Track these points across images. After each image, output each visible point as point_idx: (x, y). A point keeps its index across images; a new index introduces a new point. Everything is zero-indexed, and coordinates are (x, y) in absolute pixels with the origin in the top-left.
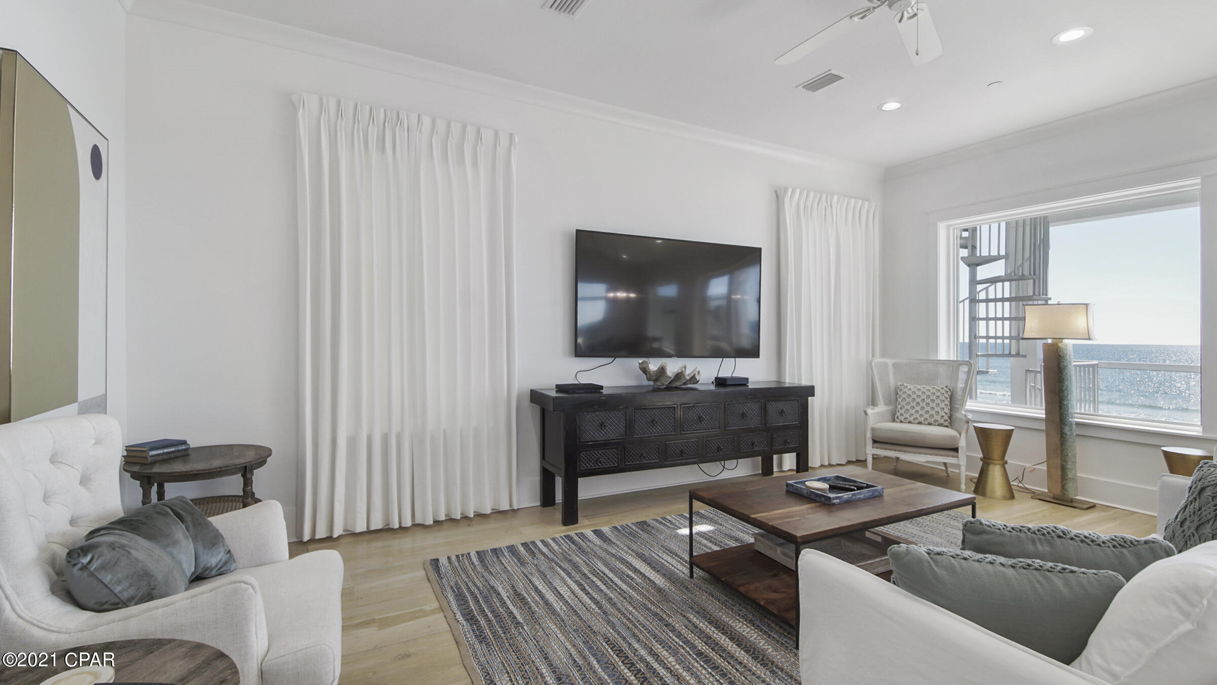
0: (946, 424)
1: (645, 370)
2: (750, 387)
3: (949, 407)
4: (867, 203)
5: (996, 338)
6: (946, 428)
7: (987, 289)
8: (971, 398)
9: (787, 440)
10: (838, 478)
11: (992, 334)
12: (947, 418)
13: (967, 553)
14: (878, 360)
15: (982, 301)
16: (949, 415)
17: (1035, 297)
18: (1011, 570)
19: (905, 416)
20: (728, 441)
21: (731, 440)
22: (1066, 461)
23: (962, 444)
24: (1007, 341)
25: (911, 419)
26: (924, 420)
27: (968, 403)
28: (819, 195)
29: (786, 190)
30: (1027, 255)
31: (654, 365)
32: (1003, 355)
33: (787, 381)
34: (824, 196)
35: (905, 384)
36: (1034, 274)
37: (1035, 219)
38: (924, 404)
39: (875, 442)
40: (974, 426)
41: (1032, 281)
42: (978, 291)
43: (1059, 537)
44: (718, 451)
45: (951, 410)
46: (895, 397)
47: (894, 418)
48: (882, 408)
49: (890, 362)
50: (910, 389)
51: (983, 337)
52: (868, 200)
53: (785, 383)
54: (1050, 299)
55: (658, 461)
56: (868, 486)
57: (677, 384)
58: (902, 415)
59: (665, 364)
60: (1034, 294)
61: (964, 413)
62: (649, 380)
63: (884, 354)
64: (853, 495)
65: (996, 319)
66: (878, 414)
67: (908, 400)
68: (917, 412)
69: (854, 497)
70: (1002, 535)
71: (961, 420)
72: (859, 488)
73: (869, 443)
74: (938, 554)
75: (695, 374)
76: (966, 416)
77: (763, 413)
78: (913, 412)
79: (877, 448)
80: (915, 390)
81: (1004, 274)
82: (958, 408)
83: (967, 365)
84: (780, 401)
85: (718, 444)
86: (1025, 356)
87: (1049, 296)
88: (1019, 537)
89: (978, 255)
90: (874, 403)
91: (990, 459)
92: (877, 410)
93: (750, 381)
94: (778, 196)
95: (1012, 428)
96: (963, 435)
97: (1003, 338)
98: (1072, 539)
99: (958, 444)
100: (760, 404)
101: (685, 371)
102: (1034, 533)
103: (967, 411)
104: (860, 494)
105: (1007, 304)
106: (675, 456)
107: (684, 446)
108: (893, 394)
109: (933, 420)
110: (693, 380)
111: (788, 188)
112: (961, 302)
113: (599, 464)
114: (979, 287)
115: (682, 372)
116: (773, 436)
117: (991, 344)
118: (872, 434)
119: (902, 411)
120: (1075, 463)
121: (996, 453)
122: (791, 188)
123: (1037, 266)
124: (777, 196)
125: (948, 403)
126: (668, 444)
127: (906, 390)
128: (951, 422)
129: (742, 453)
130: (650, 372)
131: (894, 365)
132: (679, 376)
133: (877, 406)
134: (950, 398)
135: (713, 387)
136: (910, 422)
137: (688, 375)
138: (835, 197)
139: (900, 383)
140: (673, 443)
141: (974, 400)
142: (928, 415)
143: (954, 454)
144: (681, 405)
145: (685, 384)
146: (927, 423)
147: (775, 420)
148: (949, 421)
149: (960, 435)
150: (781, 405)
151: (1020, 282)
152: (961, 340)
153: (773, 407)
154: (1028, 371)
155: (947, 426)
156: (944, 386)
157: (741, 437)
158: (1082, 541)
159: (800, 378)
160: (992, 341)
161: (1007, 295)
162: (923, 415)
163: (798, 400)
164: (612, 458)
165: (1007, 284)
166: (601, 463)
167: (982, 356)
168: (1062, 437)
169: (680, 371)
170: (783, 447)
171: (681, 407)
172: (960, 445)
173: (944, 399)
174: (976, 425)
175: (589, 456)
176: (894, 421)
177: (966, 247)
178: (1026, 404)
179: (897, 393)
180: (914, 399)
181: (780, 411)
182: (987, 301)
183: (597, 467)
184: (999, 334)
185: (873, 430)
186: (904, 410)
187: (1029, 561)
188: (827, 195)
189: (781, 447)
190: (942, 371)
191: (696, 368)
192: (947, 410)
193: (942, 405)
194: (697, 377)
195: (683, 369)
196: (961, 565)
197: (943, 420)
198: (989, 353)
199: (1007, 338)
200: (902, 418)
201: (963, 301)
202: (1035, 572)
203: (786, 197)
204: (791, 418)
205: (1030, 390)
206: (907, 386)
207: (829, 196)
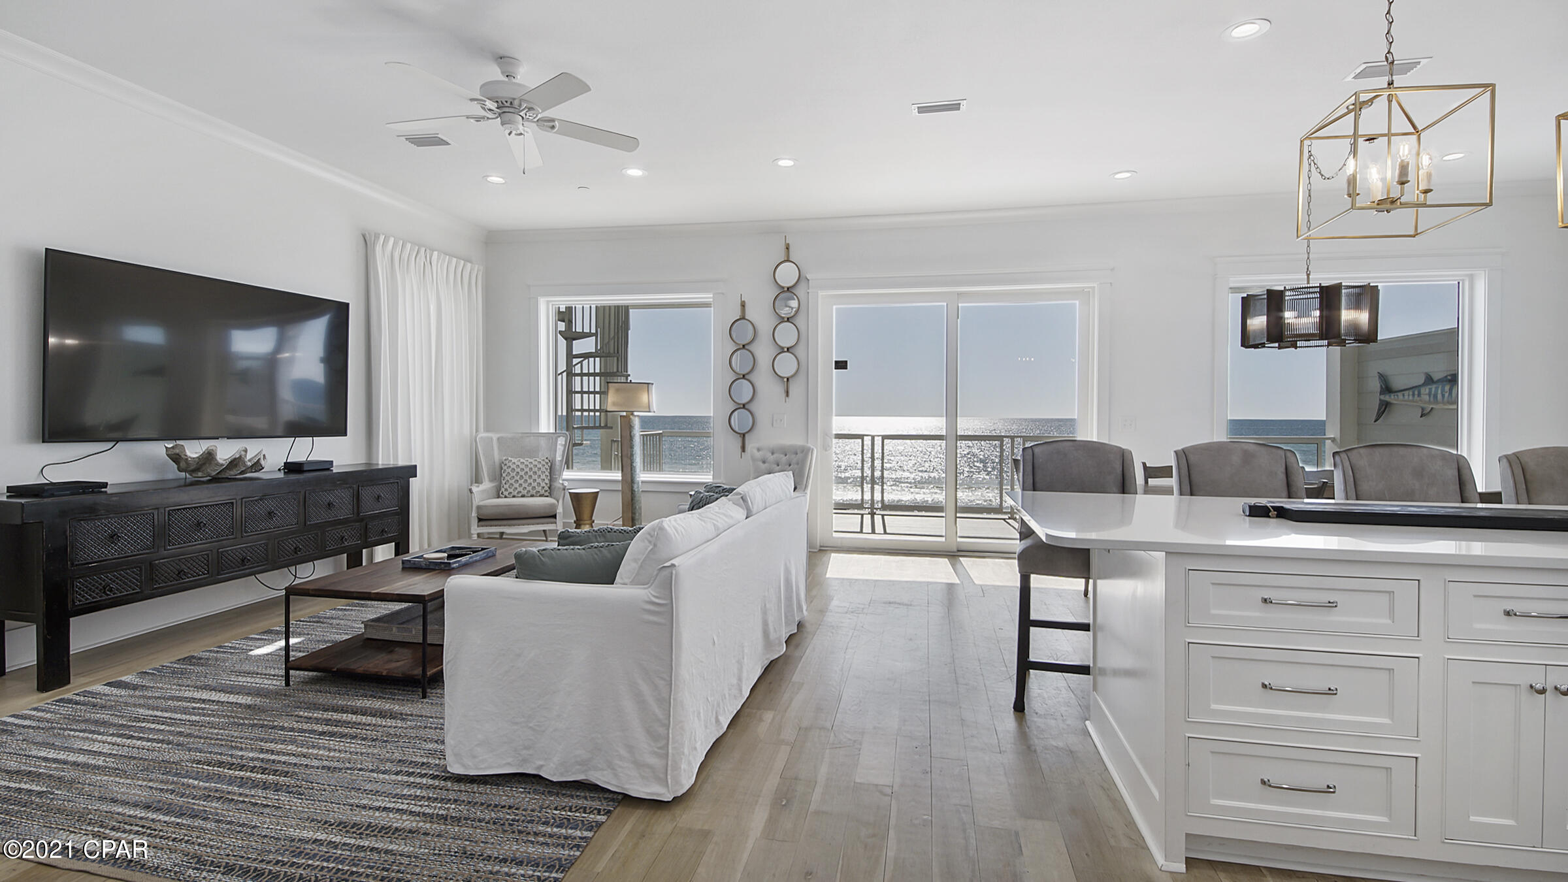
0: (547, 494)
1: (176, 457)
2: (334, 471)
3: (549, 478)
4: (469, 265)
5: (589, 410)
6: (546, 498)
7: (581, 362)
8: (568, 468)
9: (384, 529)
10: (453, 548)
11: (585, 407)
12: (547, 489)
13: (560, 547)
14: (482, 434)
15: (578, 375)
16: (548, 485)
17: (618, 374)
18: (583, 551)
19: (510, 490)
20: (309, 538)
21: (313, 537)
22: (635, 514)
23: (560, 510)
24: (598, 414)
25: (515, 493)
26: (527, 493)
27: (564, 473)
28: (417, 248)
29: (377, 236)
30: (612, 335)
31: (193, 450)
32: (594, 428)
33: (380, 463)
34: (423, 250)
35: (510, 459)
36: (618, 352)
37: (618, 307)
38: (526, 477)
39: (480, 520)
40: (569, 493)
41: (616, 358)
42: (574, 364)
43: (609, 532)
44: (296, 553)
45: (550, 480)
46: (499, 474)
47: (499, 494)
48: (487, 485)
49: (495, 436)
50: (514, 463)
51: (578, 410)
52: (470, 262)
53: (378, 464)
54: (629, 375)
55: (208, 575)
56: (483, 549)
57: (232, 473)
58: (506, 490)
59: (214, 448)
60: (618, 371)
61: (561, 482)
62: (180, 470)
63: (487, 430)
64: (470, 558)
65: (589, 393)
66: (483, 491)
67: (512, 474)
68: (521, 485)
69: (471, 560)
70: (580, 536)
71: (559, 488)
72: (474, 552)
73: (474, 522)
74: (544, 550)
75: (259, 459)
76: (563, 484)
77: (355, 500)
78: (517, 485)
79: (482, 526)
80: (519, 463)
81: (594, 351)
82: (556, 478)
83: (564, 437)
84: (376, 485)
85: (295, 544)
86: (611, 428)
87: (629, 373)
88: (588, 535)
89: (574, 330)
90: (477, 480)
91: (581, 520)
92: (482, 487)
93: (334, 464)
94: (367, 242)
95: (598, 490)
96: (561, 501)
97: (595, 411)
98: (615, 532)
99: (556, 511)
100: (352, 491)
101: (246, 456)
102: (596, 532)
103: (563, 480)
104: (476, 556)
105: (598, 378)
106: (234, 566)
107: (246, 551)
108: (498, 473)
109: (535, 491)
110: (257, 467)
111: (379, 234)
112: (559, 375)
113: (108, 593)
114: (575, 361)
115: (240, 456)
116: (368, 526)
117: (585, 416)
118: (478, 512)
119: (506, 486)
120: (640, 514)
121: (586, 516)
122: (383, 234)
123: (620, 346)
124: (365, 239)
125: (548, 474)
126: (223, 552)
127: (510, 464)
128: (550, 492)
129: (328, 550)
130: (187, 459)
131: (498, 439)
132: (235, 463)
133: (482, 483)
134: (550, 469)
135: (281, 475)
136: (514, 497)
137: (250, 461)
138: (436, 253)
139: (504, 458)
140: (230, 550)
141: (570, 470)
142: (531, 488)
143: (553, 520)
144: (242, 499)
145: (242, 473)
146: (529, 495)
147: (370, 508)
148: (549, 491)
149: (558, 502)
150: (377, 490)
151: (608, 358)
152: (560, 413)
153: (367, 494)
154: (613, 441)
155: (547, 496)
156: (545, 458)
157: (327, 531)
158: (620, 532)
159: (396, 457)
160: (586, 414)
161: (598, 371)
162: (526, 488)
163: (398, 483)
164: (130, 581)
165: (598, 359)
166: (111, 591)
167: (577, 428)
168: (632, 493)
169: (237, 456)
170: (379, 537)
171: (242, 502)
172: (558, 511)
173: (545, 470)
174: (570, 491)
175: (90, 583)
176: (499, 497)
177: (564, 321)
178: (611, 470)
179: (501, 468)
180: (518, 473)
181: (376, 496)
182: (582, 375)
183: (105, 597)
184: (592, 407)
185: (479, 508)
186: (509, 484)
187: (592, 544)
188: (425, 250)
189: (377, 538)
190: (543, 442)
191: (262, 450)
192: (547, 481)
193: (543, 477)
194: (262, 462)
195: (243, 453)
196: (556, 553)
197: (543, 491)
198: (584, 425)
199: (597, 411)
200: (506, 493)
201: (561, 373)
202: (595, 549)
203: (378, 245)
204: (389, 505)
205: (614, 458)
206: (511, 461)
207: (428, 251)
